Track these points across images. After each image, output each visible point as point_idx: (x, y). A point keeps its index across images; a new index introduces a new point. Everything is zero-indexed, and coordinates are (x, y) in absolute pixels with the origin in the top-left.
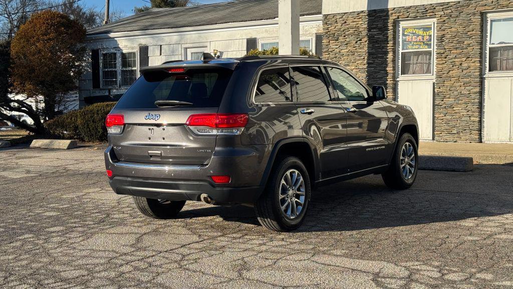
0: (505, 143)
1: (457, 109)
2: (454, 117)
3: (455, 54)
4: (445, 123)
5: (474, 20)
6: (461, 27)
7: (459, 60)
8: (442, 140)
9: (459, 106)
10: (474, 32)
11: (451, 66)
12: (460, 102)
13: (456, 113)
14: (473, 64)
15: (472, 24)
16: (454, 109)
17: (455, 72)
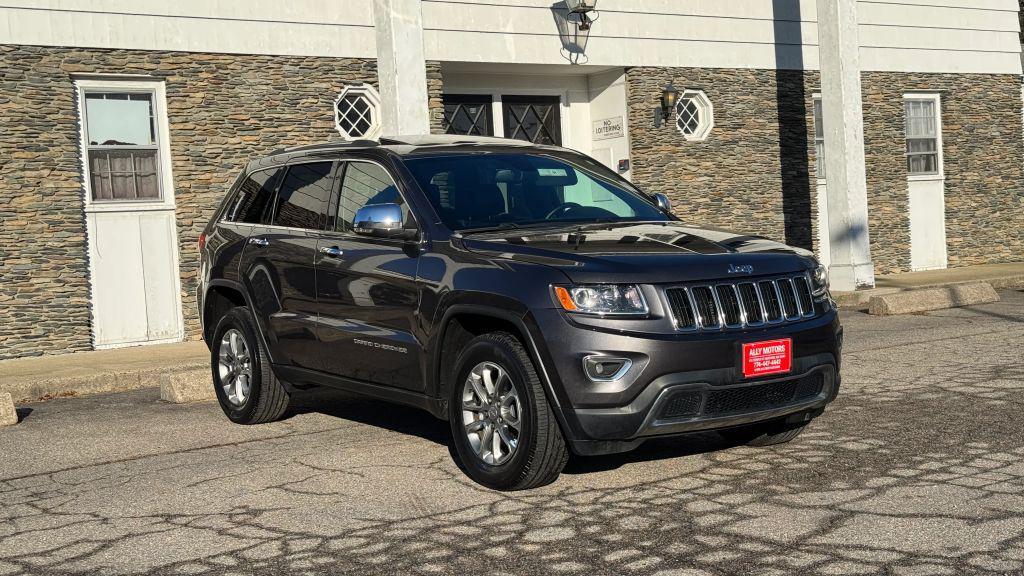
0: (136, 344)
1: (40, 280)
2: (35, 298)
3: (22, 163)
4: (13, 315)
5: (59, 91)
6: (30, 101)
7: (34, 173)
8: (9, 355)
9: (44, 274)
10: (60, 116)
11: (18, 186)
12: (44, 265)
13: (38, 290)
14: (65, 184)
15: (55, 97)
16: (31, 281)
17: (26, 200)
